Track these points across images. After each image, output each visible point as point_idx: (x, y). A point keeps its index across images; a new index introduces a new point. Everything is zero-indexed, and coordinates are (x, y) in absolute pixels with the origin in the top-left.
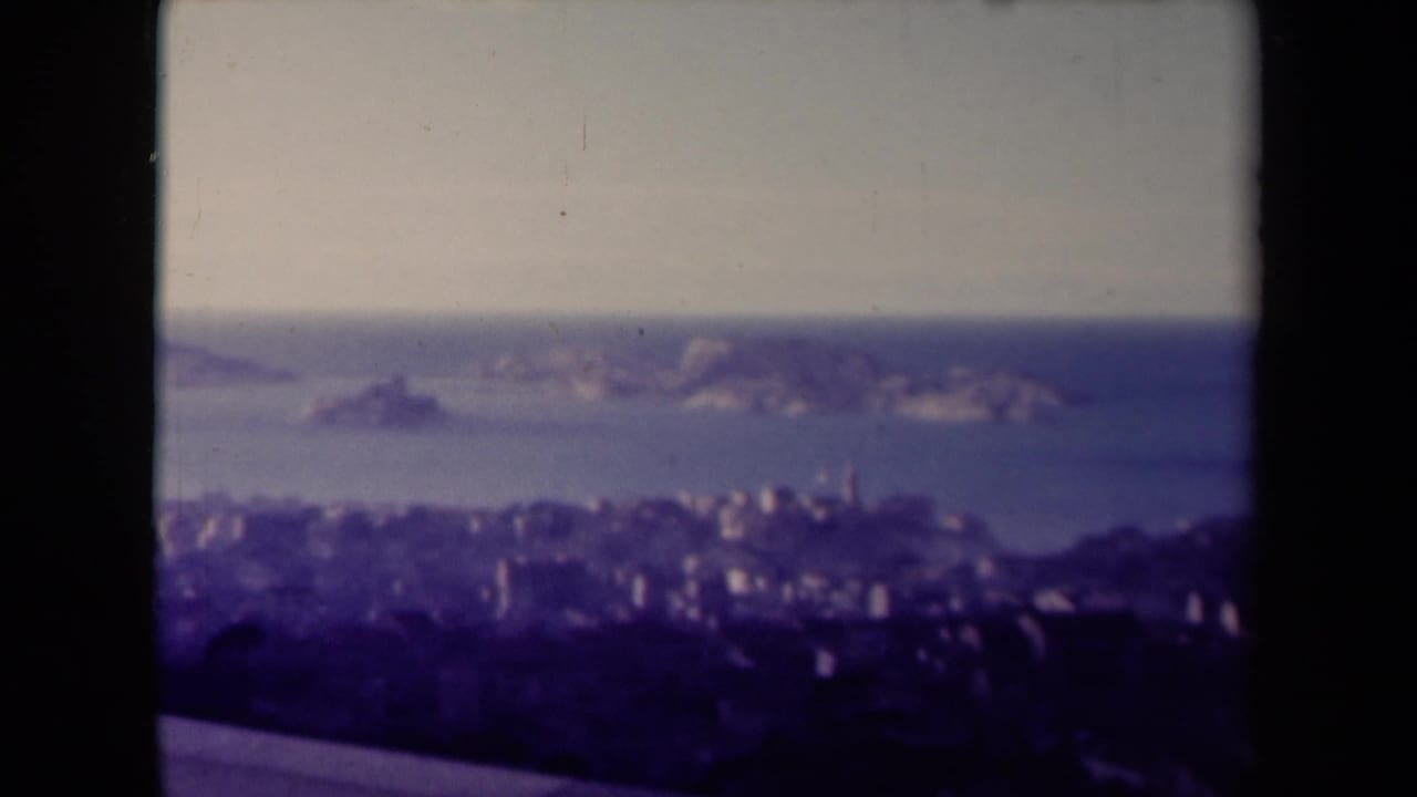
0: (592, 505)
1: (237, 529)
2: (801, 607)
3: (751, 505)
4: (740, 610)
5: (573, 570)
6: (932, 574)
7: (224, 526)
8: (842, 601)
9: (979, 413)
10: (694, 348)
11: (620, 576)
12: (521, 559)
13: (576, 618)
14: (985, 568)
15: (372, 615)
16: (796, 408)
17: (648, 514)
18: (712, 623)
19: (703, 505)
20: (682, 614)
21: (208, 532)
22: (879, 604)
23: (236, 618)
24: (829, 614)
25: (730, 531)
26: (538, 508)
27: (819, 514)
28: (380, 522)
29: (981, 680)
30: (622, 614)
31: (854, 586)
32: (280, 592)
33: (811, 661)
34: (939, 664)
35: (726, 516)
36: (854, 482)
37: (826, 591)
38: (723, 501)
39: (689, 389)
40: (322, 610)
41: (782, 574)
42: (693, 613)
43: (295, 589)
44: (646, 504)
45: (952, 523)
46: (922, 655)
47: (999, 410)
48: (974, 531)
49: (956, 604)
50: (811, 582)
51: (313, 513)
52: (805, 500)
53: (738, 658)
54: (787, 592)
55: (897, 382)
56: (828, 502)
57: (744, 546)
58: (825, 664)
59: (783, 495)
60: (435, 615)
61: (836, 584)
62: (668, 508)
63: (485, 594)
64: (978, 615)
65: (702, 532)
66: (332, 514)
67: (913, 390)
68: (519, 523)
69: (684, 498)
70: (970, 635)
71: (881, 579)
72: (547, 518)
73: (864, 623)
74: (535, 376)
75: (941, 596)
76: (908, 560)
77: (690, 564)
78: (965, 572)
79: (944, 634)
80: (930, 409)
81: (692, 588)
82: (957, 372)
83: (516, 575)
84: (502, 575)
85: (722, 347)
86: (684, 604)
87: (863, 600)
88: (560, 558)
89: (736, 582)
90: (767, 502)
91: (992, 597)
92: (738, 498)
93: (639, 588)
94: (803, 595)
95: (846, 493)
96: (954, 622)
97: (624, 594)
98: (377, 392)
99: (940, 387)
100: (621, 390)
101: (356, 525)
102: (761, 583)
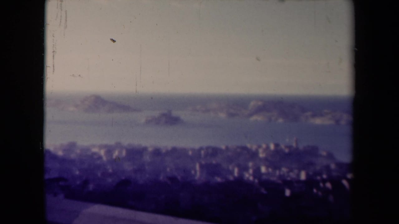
0: (223, 147)
1: (124, 153)
2: (281, 177)
3: (268, 147)
4: (264, 177)
5: (217, 166)
6: (318, 168)
7: (120, 152)
8: (293, 175)
9: (332, 122)
10: (252, 103)
11: (231, 168)
12: (203, 162)
13: (219, 179)
14: (333, 166)
15: (161, 178)
16: (281, 121)
17: (239, 150)
18: (256, 181)
19: (254, 148)
20: (248, 178)
21: (116, 154)
22: (303, 176)
23: (123, 178)
24: (289, 179)
25: (262, 155)
26: (208, 148)
27: (287, 151)
28: (164, 151)
29: (331, 198)
30: (231, 178)
31: (296, 171)
32: (136, 171)
33: (284, 192)
34: (320, 193)
35: (260, 151)
36: (297, 141)
37: (288, 172)
38: (260, 147)
39: (251, 115)
40: (147, 176)
41: (276, 167)
42: (251, 178)
43: (140, 170)
44: (238, 147)
45: (324, 154)
46: (315, 191)
47: (337, 122)
48: (330, 156)
49: (325, 176)
50: (284, 170)
51: (145, 149)
52: (283, 146)
53: (263, 191)
54: (277, 173)
55: (309, 114)
56: (290, 147)
57: (266, 159)
58: (288, 193)
59: (277, 145)
60: (179, 178)
61: (291, 170)
62: (244, 148)
63: (193, 172)
64: (331, 179)
65: (254, 155)
66: (150, 149)
67: (314, 116)
68: (202, 152)
69: (249, 146)
70: (328, 185)
71: (304, 169)
72: (210, 151)
73: (299, 181)
74: (208, 111)
75: (320, 174)
76: (311, 164)
77: (250, 164)
78: (328, 168)
79: (321, 185)
80: (318, 121)
81: (251, 171)
82: (326, 111)
83: (202, 166)
84: (197, 167)
85: (260, 103)
86: (249, 176)
87: (298, 175)
88: (214, 162)
89: (263, 169)
90: (272, 147)
91: (335, 174)
92: (264, 146)
93: (236, 171)
94: (282, 173)
95: (294, 145)
96: (324, 181)
97: (232, 173)
98: (164, 115)
99: (321, 115)
100: (231, 115)
101: (157, 152)
102: (270, 170)
